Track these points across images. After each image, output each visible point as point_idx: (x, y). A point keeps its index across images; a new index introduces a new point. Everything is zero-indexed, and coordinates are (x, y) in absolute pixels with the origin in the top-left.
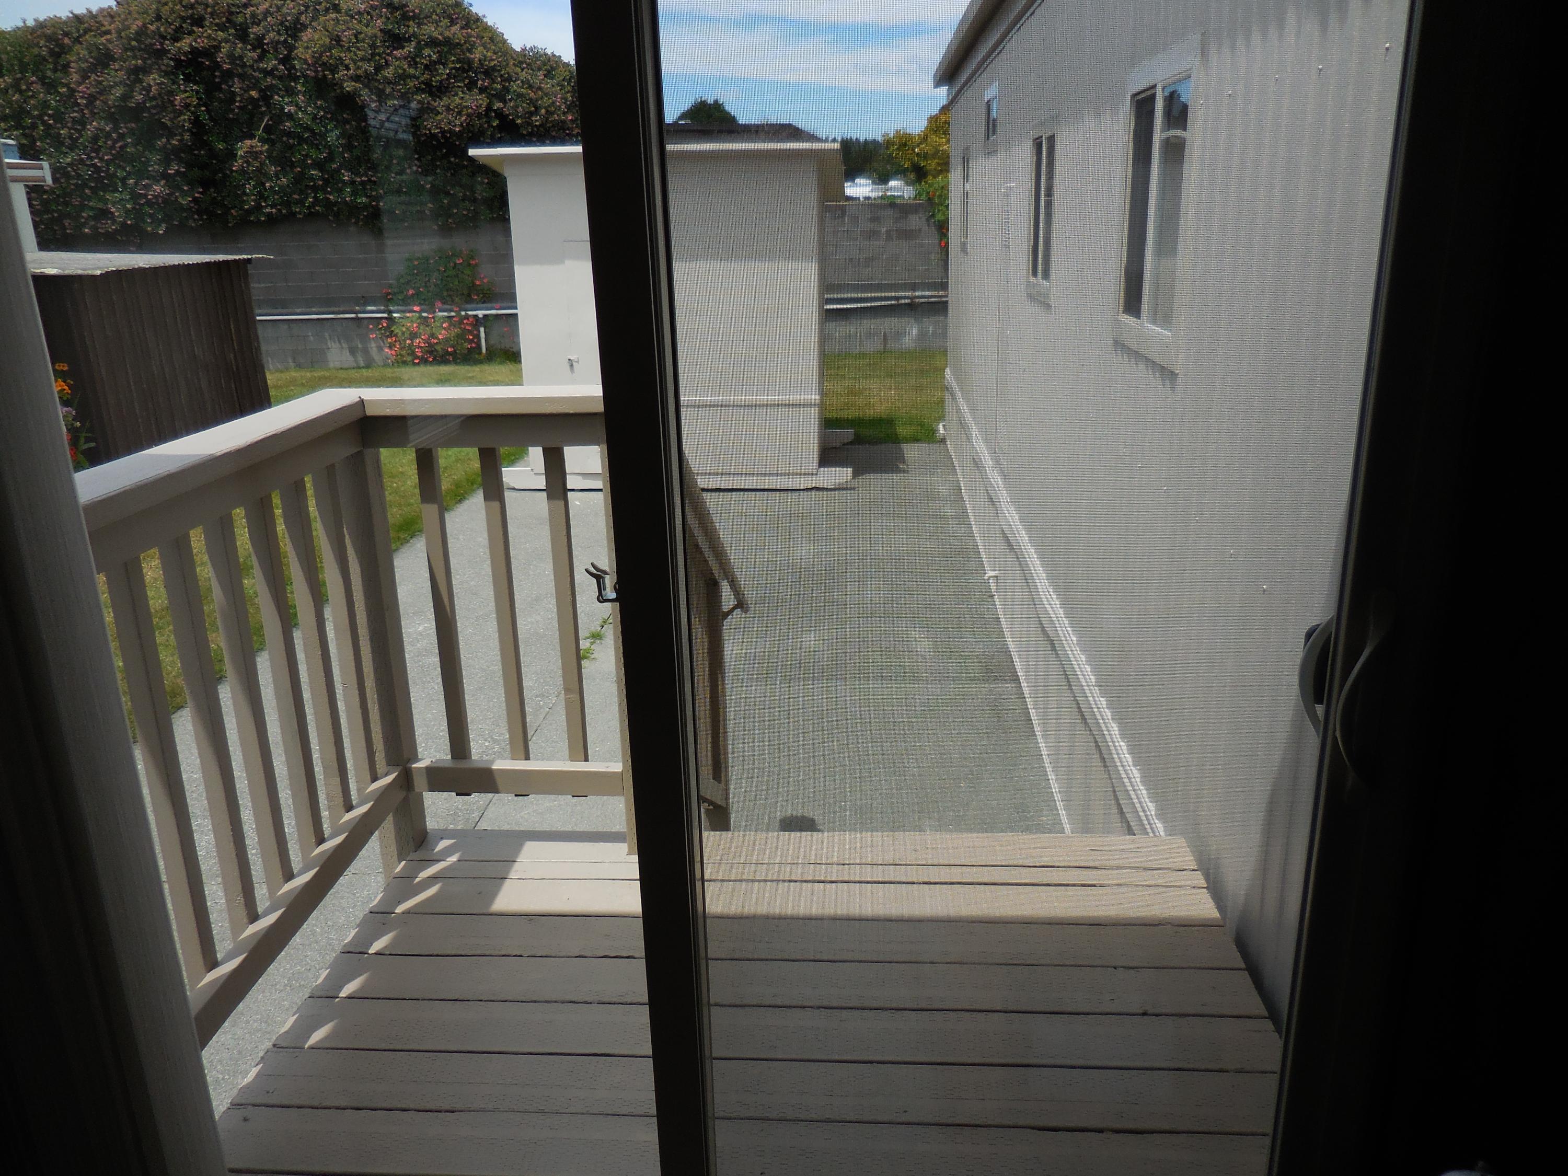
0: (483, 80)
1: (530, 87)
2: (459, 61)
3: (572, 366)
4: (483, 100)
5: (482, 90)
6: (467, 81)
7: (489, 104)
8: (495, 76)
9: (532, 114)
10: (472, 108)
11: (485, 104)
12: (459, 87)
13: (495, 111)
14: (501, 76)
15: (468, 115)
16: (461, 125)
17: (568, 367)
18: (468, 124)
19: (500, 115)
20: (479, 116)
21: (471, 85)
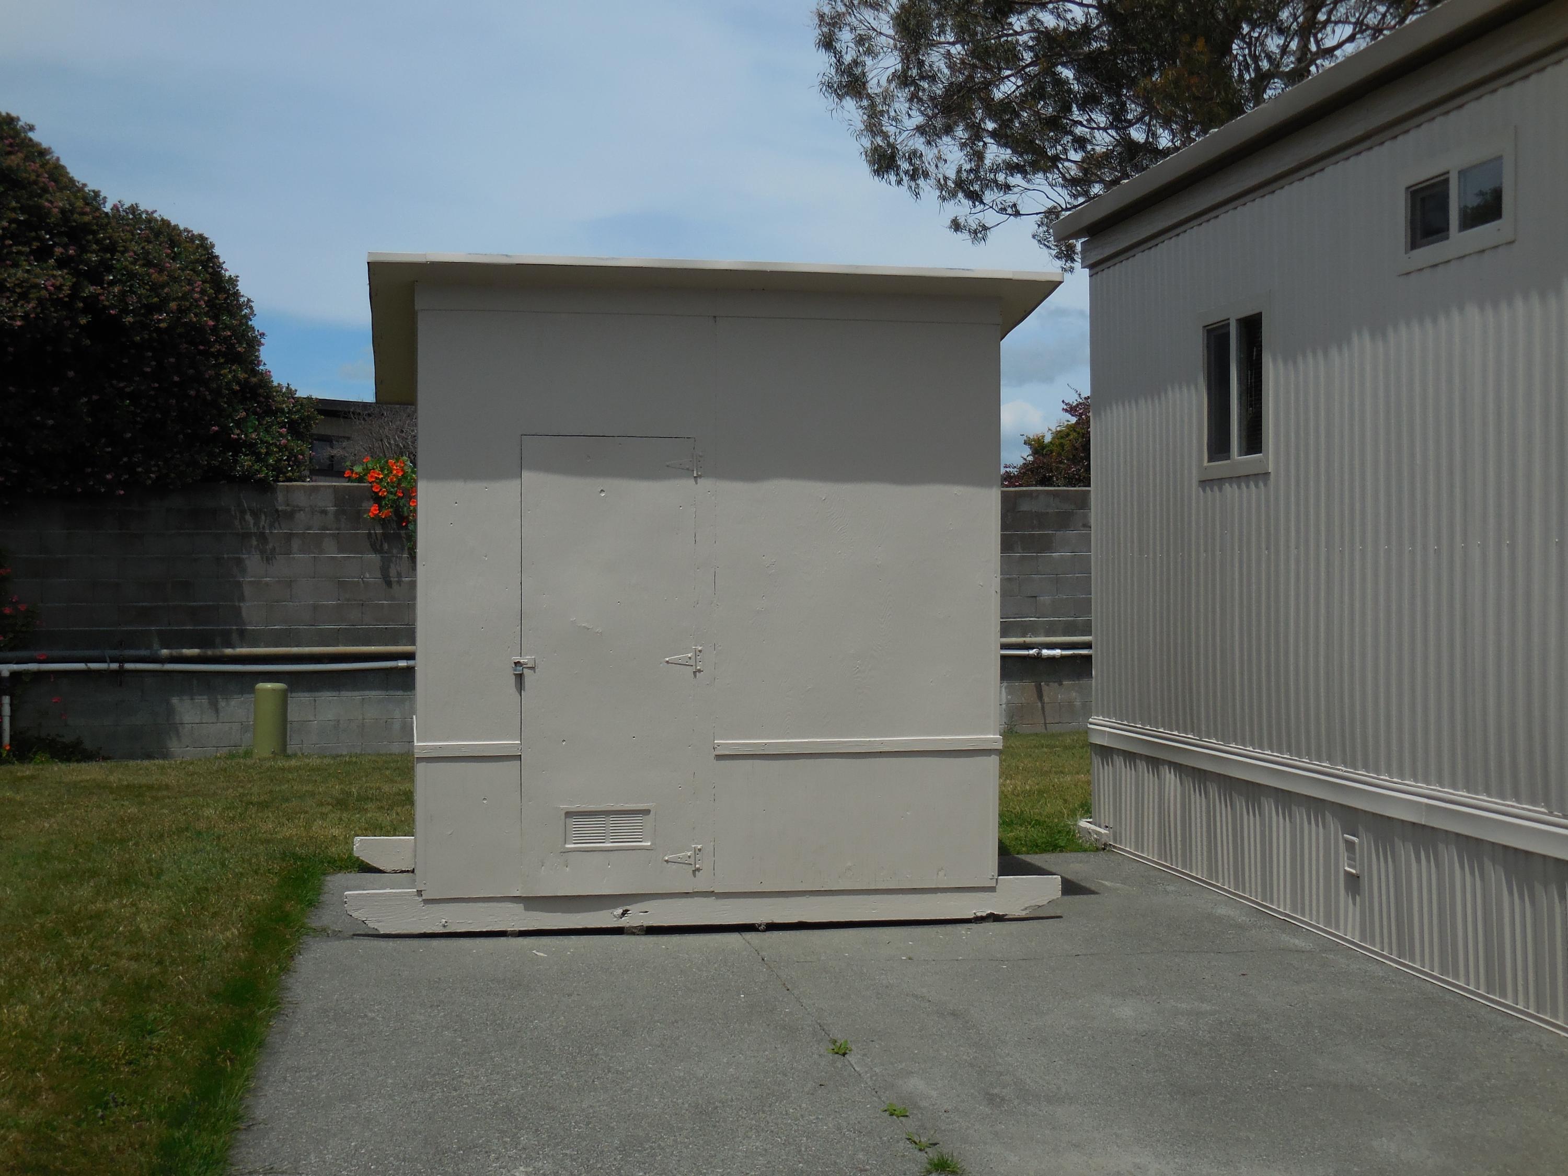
0: (65, 246)
1: (148, 264)
2: (23, 210)
3: (520, 678)
4: (63, 278)
5: (62, 263)
6: (35, 245)
7: (74, 285)
8: (88, 241)
9: (151, 309)
10: (46, 288)
11: (69, 284)
12: (19, 253)
13: (84, 300)
14: (98, 242)
15: (40, 301)
16: (25, 317)
17: (512, 680)
18: (37, 317)
19: (92, 305)
20: (57, 302)
21: (43, 254)
